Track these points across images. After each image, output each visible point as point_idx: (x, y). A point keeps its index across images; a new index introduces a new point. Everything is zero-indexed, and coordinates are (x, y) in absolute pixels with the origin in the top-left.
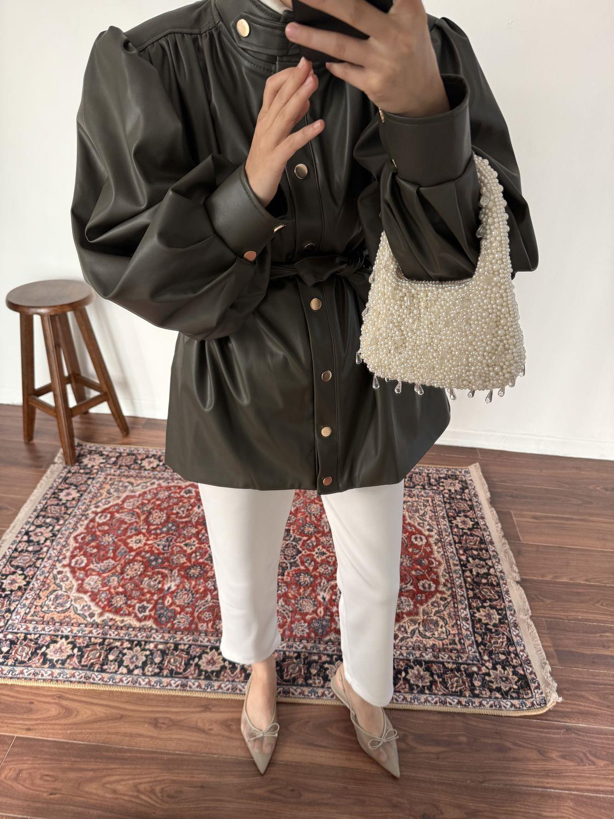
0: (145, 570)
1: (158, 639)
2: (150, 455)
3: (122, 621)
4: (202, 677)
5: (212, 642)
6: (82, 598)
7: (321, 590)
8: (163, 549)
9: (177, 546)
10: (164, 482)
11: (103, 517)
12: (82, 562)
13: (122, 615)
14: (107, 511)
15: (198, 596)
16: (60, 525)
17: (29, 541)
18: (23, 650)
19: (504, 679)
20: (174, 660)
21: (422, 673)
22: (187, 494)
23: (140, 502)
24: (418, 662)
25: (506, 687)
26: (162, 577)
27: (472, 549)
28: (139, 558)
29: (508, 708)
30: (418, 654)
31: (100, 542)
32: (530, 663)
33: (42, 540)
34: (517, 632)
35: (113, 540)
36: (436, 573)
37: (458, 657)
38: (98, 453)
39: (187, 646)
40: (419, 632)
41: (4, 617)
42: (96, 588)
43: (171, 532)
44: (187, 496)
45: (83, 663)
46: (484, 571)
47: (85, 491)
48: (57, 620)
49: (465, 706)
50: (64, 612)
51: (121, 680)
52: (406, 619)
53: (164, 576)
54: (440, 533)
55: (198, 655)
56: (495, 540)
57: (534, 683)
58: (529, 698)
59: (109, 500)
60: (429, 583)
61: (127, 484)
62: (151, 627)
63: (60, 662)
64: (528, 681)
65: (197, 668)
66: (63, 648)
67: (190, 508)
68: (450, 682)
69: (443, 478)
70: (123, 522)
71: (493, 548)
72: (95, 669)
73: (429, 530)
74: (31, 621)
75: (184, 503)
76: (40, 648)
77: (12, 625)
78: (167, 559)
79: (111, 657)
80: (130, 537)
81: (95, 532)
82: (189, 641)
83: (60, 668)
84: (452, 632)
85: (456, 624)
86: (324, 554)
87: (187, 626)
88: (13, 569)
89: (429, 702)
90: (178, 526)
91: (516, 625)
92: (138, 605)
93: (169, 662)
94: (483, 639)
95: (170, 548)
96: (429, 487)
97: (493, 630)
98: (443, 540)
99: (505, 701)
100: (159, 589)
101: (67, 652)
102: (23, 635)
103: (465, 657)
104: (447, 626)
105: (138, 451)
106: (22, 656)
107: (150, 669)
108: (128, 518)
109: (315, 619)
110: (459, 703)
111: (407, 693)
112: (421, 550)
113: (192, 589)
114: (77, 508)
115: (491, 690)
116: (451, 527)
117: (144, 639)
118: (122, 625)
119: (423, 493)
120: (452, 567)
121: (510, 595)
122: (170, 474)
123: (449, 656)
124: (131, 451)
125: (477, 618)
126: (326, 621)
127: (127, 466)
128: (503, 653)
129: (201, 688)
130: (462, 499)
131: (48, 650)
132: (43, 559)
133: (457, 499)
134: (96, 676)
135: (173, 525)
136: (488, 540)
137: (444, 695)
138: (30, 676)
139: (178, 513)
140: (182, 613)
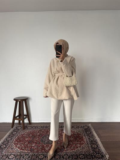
0: (28, 143)
1: (31, 154)
2: (29, 126)
5: (41, 154)
6: (16, 148)
8: (32, 140)
13: (24, 150)
14: (21, 135)
16: (13, 137)
17: (7, 140)
18: (5, 157)
20: (34, 157)
21: (82, 156)
27: (90, 136)
30: (81, 153)
32: (103, 153)
33: (9, 140)
36: (84, 140)
38: (20, 127)
40: (81, 149)
44: (36, 132)
45: (16, 158)
46: (93, 139)
47: (17, 132)
48: (11, 152)
50: (13, 150)
53: (32, 144)
61: (25, 131)
64: (103, 156)
65: (38, 158)
66: (12, 156)
69: (84, 126)
73: (82, 134)
74: (6, 152)
77: (3, 153)
79: (22, 157)
82: (37, 154)
88: (3, 145)
90: (35, 136)
91: (100, 147)
92: (27, 149)
94: (94, 150)
96: (82, 128)
97: (96, 148)
99: (99, 159)
100: (31, 146)
107: (29, 159)
111: (80, 159)
112: (81, 137)
114: (16, 135)
115: (96, 158)
116: (86, 133)
117: (28, 154)
120: (87, 139)
122: (33, 129)
125: (92, 147)
128: (98, 152)
132: (9, 143)
133: (87, 129)
136: (93, 135)
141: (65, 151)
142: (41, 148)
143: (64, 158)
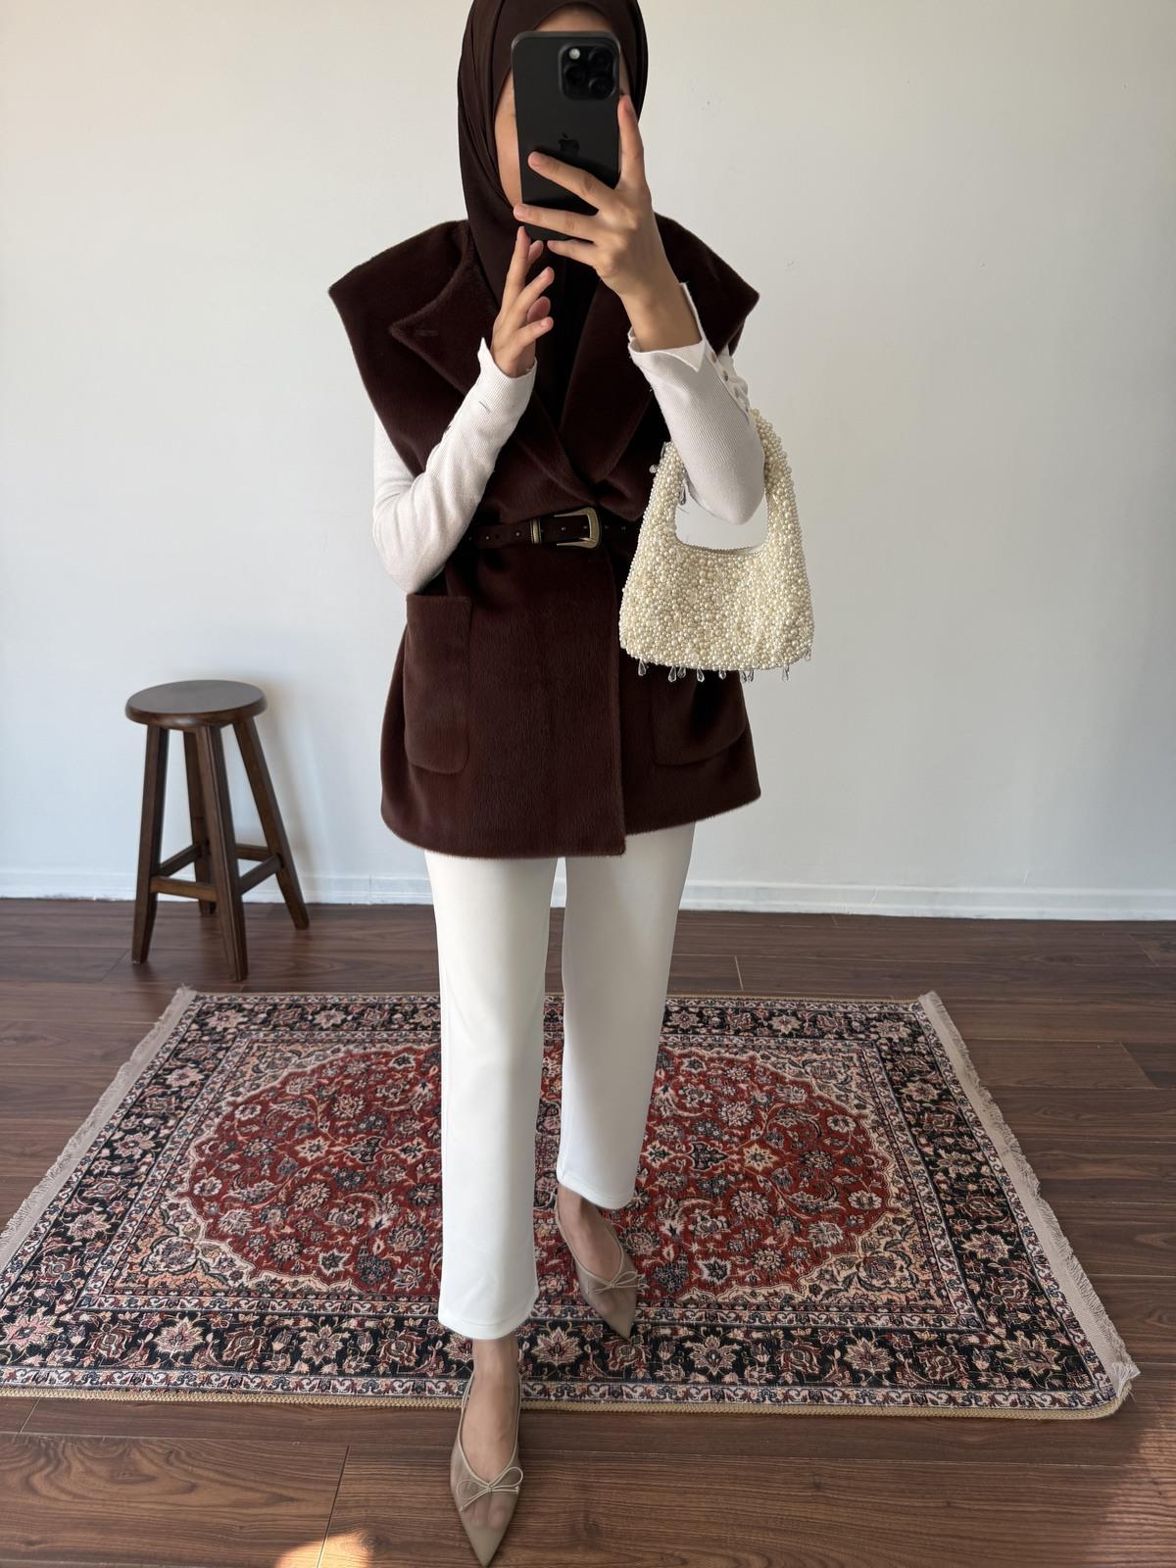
1: (363, 1311)
2: (329, 1005)
3: (295, 1283)
4: (453, 1374)
6: (217, 1247)
7: (666, 1216)
8: (364, 1161)
9: (387, 1153)
10: (357, 1047)
11: (247, 1112)
12: (214, 1187)
13: (293, 1273)
14: (256, 1101)
16: (172, 1127)
17: (112, 1157)
18: (111, 1340)
19: (1032, 1355)
20: (397, 1346)
21: (873, 1351)
22: (400, 1065)
23: (314, 1083)
24: (863, 1332)
25: (1038, 1369)
26: (364, 1207)
27: (943, 1134)
28: (319, 1176)
29: (1046, 1406)
31: (245, 1153)
32: (1078, 1326)
33: (138, 1153)
34: (1047, 1271)
35: (268, 1147)
36: (880, 1179)
37: (939, 1320)
38: (234, 1008)
39: (420, 1320)
40: (859, 1278)
41: (72, 1285)
42: (241, 1230)
43: (374, 1130)
44: (402, 1067)
45: (224, 1359)
46: (971, 1169)
47: (213, 1071)
48: (172, 1286)
49: (963, 1405)
50: (184, 1272)
51: (299, 1385)
52: (832, 1258)
53: (368, 1205)
54: (879, 1110)
56: (983, 1119)
57: (1093, 1361)
58: (1086, 1389)
59: (257, 1082)
60: (868, 1195)
61: (289, 1055)
62: (350, 1290)
63: (181, 1357)
64: (1080, 1357)
66: (185, 1333)
67: (408, 1087)
68: (928, 1365)
69: (875, 1019)
70: (286, 1117)
71: (983, 1133)
72: (249, 1369)
73: (858, 1107)
74: (122, 1292)
75: (397, 1080)
76: (144, 1335)
77: (89, 1298)
78: (372, 1176)
79: (277, 1346)
80: (302, 1141)
81: (235, 1136)
83: (182, 1368)
84: (921, 1277)
86: (665, 1154)
87: (417, 1287)
88: (85, 1205)
89: (893, 1400)
90: (388, 1120)
91: (1043, 1260)
93: (388, 1349)
94: (982, 1286)
95: (375, 1157)
96: (850, 1035)
97: (1001, 1271)
98: (886, 1123)
99: (1039, 1394)
100: (358, 1227)
101: (194, 1340)
102: (109, 1314)
103: (951, 1319)
104: (912, 1266)
105: (306, 1000)
106: (109, 1351)
107: (353, 1364)
108: (293, 1111)
109: (660, 1265)
110: (951, 1400)
111: (848, 1386)
112: (847, 1141)
113: (421, 1225)
114: (197, 1100)
115: (1010, 1376)
116: (899, 1100)
117: (337, 1312)
118: (295, 1290)
119: (840, 1045)
120: (909, 1167)
122: (366, 1033)
123: (922, 1318)
124: (293, 1000)
125: (967, 1252)
127: (286, 1025)
128: (1025, 1310)
129: (451, 1392)
130: (915, 1054)
131: (158, 1338)
132: (140, 1185)
133: (904, 1052)
134: (253, 1381)
135: (377, 1119)
136: (971, 1119)
137: (919, 1387)
138: (126, 1385)
139: (385, 1097)
140: (407, 1266)
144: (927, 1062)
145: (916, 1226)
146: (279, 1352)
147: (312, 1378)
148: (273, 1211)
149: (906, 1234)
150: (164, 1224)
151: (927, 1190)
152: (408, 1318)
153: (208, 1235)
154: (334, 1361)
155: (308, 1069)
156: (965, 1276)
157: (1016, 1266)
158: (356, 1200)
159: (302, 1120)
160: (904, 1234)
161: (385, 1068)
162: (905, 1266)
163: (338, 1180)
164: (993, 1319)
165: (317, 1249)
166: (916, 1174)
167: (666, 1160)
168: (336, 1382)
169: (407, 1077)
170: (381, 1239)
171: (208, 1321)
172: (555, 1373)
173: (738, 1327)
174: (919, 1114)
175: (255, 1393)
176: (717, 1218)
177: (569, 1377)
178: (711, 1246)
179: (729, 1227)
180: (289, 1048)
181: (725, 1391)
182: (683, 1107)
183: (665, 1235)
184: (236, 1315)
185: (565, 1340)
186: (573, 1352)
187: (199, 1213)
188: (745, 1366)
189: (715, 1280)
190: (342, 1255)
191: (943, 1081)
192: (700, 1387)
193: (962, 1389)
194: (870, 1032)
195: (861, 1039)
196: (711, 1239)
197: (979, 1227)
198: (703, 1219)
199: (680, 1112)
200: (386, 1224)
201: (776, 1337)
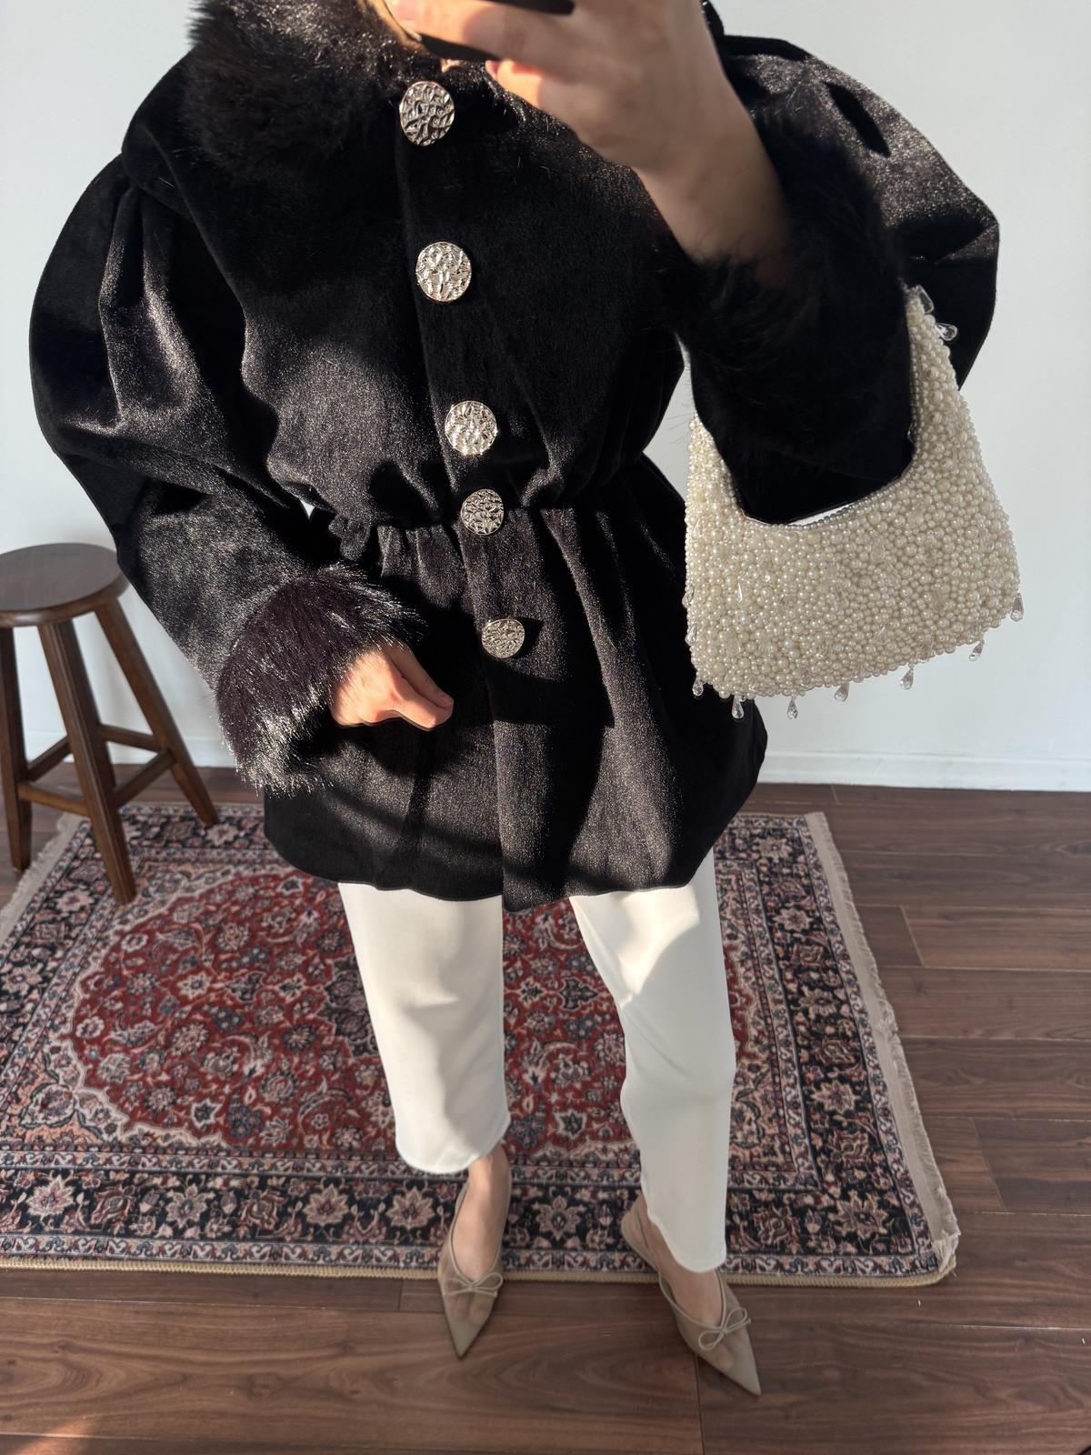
0: (210, 1039)
1: (229, 1168)
2: (222, 819)
3: (167, 1137)
4: (310, 1238)
5: (329, 1169)
6: (95, 1097)
7: (530, 1063)
8: (242, 998)
9: (267, 991)
10: (246, 869)
11: (134, 942)
12: (96, 1028)
13: (166, 1126)
14: (143, 930)
15: (303, 1084)
16: (57, 960)
19: (862, 1216)
20: (259, 1209)
22: (287, 889)
23: (201, 910)
25: (865, 1232)
26: (239, 1051)
27: (809, 969)
28: (198, 1017)
29: (868, 1272)
31: (129, 988)
32: (910, 1185)
33: (25, 988)
34: (888, 1125)
35: (152, 983)
36: (741, 1019)
37: (778, 1179)
38: (128, 819)
39: (283, 1180)
42: (119, 1077)
43: (257, 965)
44: (287, 893)
45: (93, 1221)
46: (831, 1010)
47: (103, 893)
48: (49, 1141)
49: (790, 1271)
50: (60, 1124)
51: (162, 1250)
53: (243, 1049)
54: (750, 941)
55: (302, 1195)
56: (850, 952)
57: (918, 1224)
58: (906, 1254)
59: (146, 907)
61: (179, 876)
62: (219, 1145)
63: (51, 1221)
64: (906, 1221)
65: (299, 1220)
66: (58, 1193)
67: (293, 915)
68: (762, 1228)
69: (759, 835)
70: (169, 948)
71: (848, 967)
72: (115, 1232)
76: (16, 1195)
78: (250, 1017)
79: (145, 1207)
80: (184, 977)
81: (120, 969)
82: (286, 1170)
83: (51, 1233)
84: (769, 1132)
85: (777, 1114)
86: (537, 992)
87: (284, 1141)
90: (270, 953)
91: (886, 1112)
92: (195, 1106)
93: (250, 1211)
94: (825, 1142)
95: (255, 995)
96: (732, 854)
97: (845, 1124)
98: (755, 955)
99: (862, 1259)
100: (233, 1074)
101: (65, 1201)
103: (790, 1177)
104: (761, 1119)
107: (215, 1227)
108: (179, 943)
109: (518, 1117)
110: (779, 1266)
113: (293, 1072)
114: (87, 927)
115: (838, 1239)
116: (771, 929)
117: (205, 1169)
118: (166, 1144)
120: (771, 1006)
121: (878, 1055)
122: (258, 852)
123: (762, 1177)
124: (188, 812)
125: (815, 1103)
126: (537, 1121)
127: (178, 841)
128: (862, 1168)
129: (306, 1258)
130: (792, 877)
131: (31, 1198)
132: (25, 1025)
133: (782, 875)
134: (117, 1245)
135: (261, 952)
136: (838, 951)
137: (751, 1252)
139: (270, 927)
140: (276, 1118)
141: (549, 1150)
142: (327, 1108)
143: (534, 1231)
144: (803, 886)
145: (769, 1075)
146: (144, 1215)
147: (174, 1243)
148: (151, 1055)
149: (759, 1082)
150: (45, 1070)
151: (785, 1032)
152: (271, 1177)
153: (88, 1083)
154: (198, 1224)
155: (197, 894)
156: (810, 1129)
157: (860, 1118)
158: (233, 1043)
159: (186, 952)
160: (757, 1082)
161: (272, 893)
162: (753, 1118)
163: (217, 1021)
164: (830, 1178)
165: (191, 1099)
166: (777, 1015)
167: (537, 999)
168: (195, 1247)
169: (292, 903)
170: (253, 1088)
171: (80, 1177)
172: (406, 1237)
173: (586, 1187)
174: (788, 945)
175: (120, 1259)
176: (579, 1064)
177: (419, 1241)
178: (570, 1096)
179: (590, 1072)
180: (180, 869)
181: (566, 1257)
182: (559, 938)
183: (527, 1084)
184: (107, 1172)
185: (420, 1202)
186: (426, 1214)
187: (80, 1058)
188: (587, 1230)
189: (570, 1134)
190: (214, 1105)
191: (818, 908)
192: (543, 1253)
193: (790, 1254)
194: (753, 851)
195: (742, 859)
196: (571, 1088)
197: (831, 1075)
198: (566, 1065)
199: (557, 945)
200: (260, 1071)
201: (620, 1198)
